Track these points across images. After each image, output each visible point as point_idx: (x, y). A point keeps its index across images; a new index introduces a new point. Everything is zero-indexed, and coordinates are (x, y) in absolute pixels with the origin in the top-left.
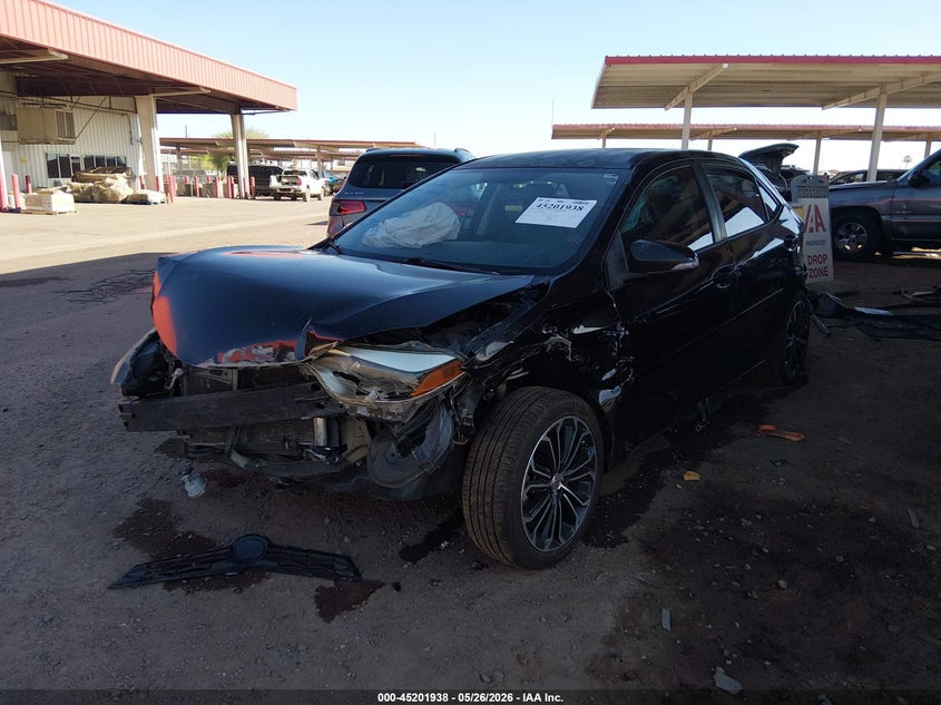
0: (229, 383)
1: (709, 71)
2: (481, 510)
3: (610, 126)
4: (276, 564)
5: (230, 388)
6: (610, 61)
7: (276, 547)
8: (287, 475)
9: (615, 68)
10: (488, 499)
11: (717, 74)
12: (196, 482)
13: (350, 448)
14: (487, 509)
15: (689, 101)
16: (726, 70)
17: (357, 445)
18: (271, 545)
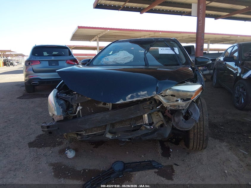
0: (108, 108)
1: (104, 32)
2: (199, 134)
3: (74, 46)
4: (132, 169)
5: (108, 109)
6: (79, 27)
7: (127, 164)
8: (130, 137)
9: (81, 29)
10: (202, 130)
11: (106, 33)
12: (72, 152)
13: (155, 122)
14: (201, 133)
15: (98, 40)
16: (109, 32)
17: (157, 121)
18: (125, 164)
